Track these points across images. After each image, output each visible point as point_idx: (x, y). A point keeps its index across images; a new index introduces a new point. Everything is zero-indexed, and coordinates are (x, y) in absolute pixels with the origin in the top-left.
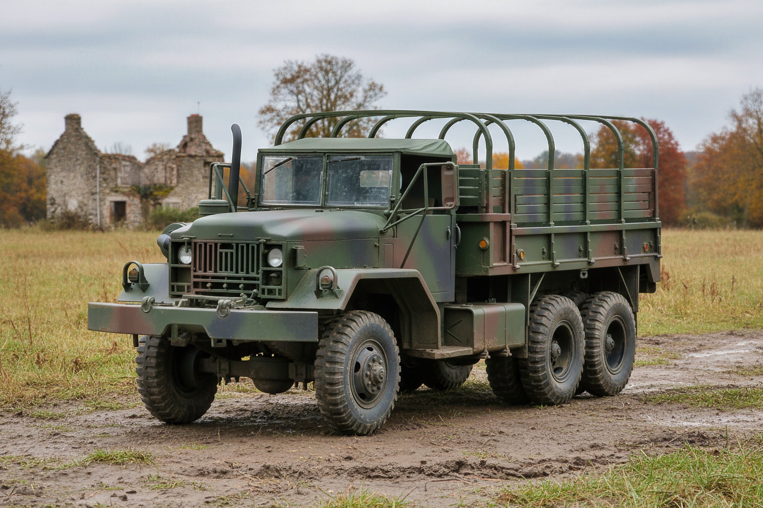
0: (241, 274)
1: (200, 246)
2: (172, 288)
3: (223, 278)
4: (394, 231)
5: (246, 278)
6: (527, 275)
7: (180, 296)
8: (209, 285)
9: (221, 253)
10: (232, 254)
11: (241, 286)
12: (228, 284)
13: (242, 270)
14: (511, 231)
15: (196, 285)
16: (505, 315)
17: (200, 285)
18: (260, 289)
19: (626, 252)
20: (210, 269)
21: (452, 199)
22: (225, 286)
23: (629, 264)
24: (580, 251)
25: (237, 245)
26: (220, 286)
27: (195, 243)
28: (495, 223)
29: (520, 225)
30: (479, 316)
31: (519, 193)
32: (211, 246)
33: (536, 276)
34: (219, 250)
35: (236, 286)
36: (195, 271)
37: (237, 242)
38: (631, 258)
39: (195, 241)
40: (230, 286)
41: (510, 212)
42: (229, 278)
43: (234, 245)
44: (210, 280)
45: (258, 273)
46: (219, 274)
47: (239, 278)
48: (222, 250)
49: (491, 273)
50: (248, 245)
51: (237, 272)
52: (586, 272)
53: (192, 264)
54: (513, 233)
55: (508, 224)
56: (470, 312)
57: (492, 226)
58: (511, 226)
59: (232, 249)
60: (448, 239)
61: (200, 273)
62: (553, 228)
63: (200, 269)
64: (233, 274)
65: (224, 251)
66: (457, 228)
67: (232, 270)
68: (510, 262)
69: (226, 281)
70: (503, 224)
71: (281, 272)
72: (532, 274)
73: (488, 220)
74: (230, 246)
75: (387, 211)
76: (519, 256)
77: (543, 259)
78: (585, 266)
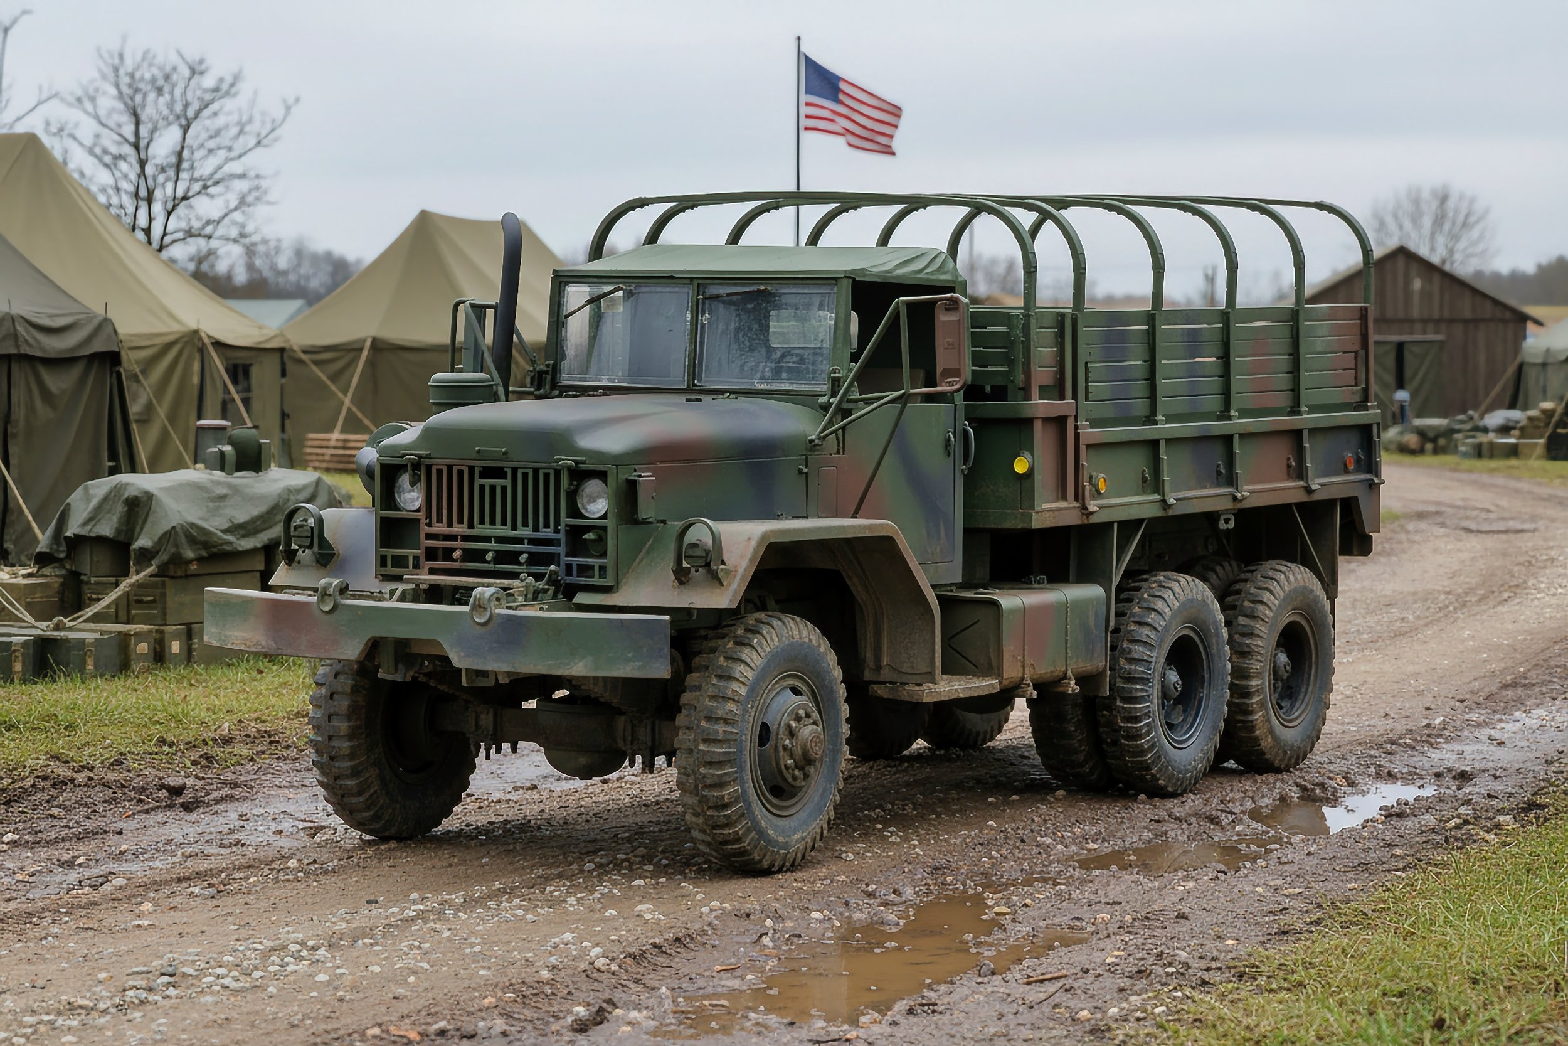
0: (523, 532)
1: (439, 472)
2: (383, 561)
3: (487, 539)
4: (838, 439)
5: (533, 541)
6: (1111, 524)
7: (399, 578)
8: (457, 554)
9: (482, 487)
10: (504, 488)
11: (523, 557)
12: (496, 552)
13: (525, 524)
14: (1077, 436)
15: (431, 554)
16: (1064, 608)
17: (440, 553)
18: (563, 564)
19: (1310, 474)
20: (460, 521)
21: (956, 373)
22: (490, 556)
23: (1316, 497)
24: (1219, 473)
25: (515, 471)
26: (478, 556)
27: (429, 468)
28: (1046, 420)
29: (1095, 423)
30: (1012, 611)
31: (1094, 357)
32: (461, 473)
33: (1128, 527)
34: (478, 481)
35: (513, 557)
36: (429, 525)
37: (515, 465)
38: (1322, 485)
39: (430, 461)
40: (501, 557)
41: (1075, 397)
42: (500, 540)
43: (509, 472)
44: (459, 543)
45: (557, 531)
46: (478, 530)
47: (519, 541)
48: (483, 481)
49: (1037, 523)
50: (536, 471)
51: (514, 528)
52: (1232, 517)
53: (424, 510)
54: (1083, 441)
55: (1071, 421)
56: (995, 604)
57: (1038, 426)
58: (1076, 427)
59: (505, 478)
60: (949, 454)
61: (440, 528)
62: (1164, 428)
63: (439, 520)
64: (506, 532)
65: (488, 482)
66: (966, 432)
67: (504, 523)
68: (1076, 499)
69: (493, 545)
70: (1059, 422)
71: (604, 529)
72: (1120, 523)
73: (1030, 416)
74: (499, 473)
75: (823, 400)
76: (1095, 487)
77: (1144, 492)
78: (1228, 504)
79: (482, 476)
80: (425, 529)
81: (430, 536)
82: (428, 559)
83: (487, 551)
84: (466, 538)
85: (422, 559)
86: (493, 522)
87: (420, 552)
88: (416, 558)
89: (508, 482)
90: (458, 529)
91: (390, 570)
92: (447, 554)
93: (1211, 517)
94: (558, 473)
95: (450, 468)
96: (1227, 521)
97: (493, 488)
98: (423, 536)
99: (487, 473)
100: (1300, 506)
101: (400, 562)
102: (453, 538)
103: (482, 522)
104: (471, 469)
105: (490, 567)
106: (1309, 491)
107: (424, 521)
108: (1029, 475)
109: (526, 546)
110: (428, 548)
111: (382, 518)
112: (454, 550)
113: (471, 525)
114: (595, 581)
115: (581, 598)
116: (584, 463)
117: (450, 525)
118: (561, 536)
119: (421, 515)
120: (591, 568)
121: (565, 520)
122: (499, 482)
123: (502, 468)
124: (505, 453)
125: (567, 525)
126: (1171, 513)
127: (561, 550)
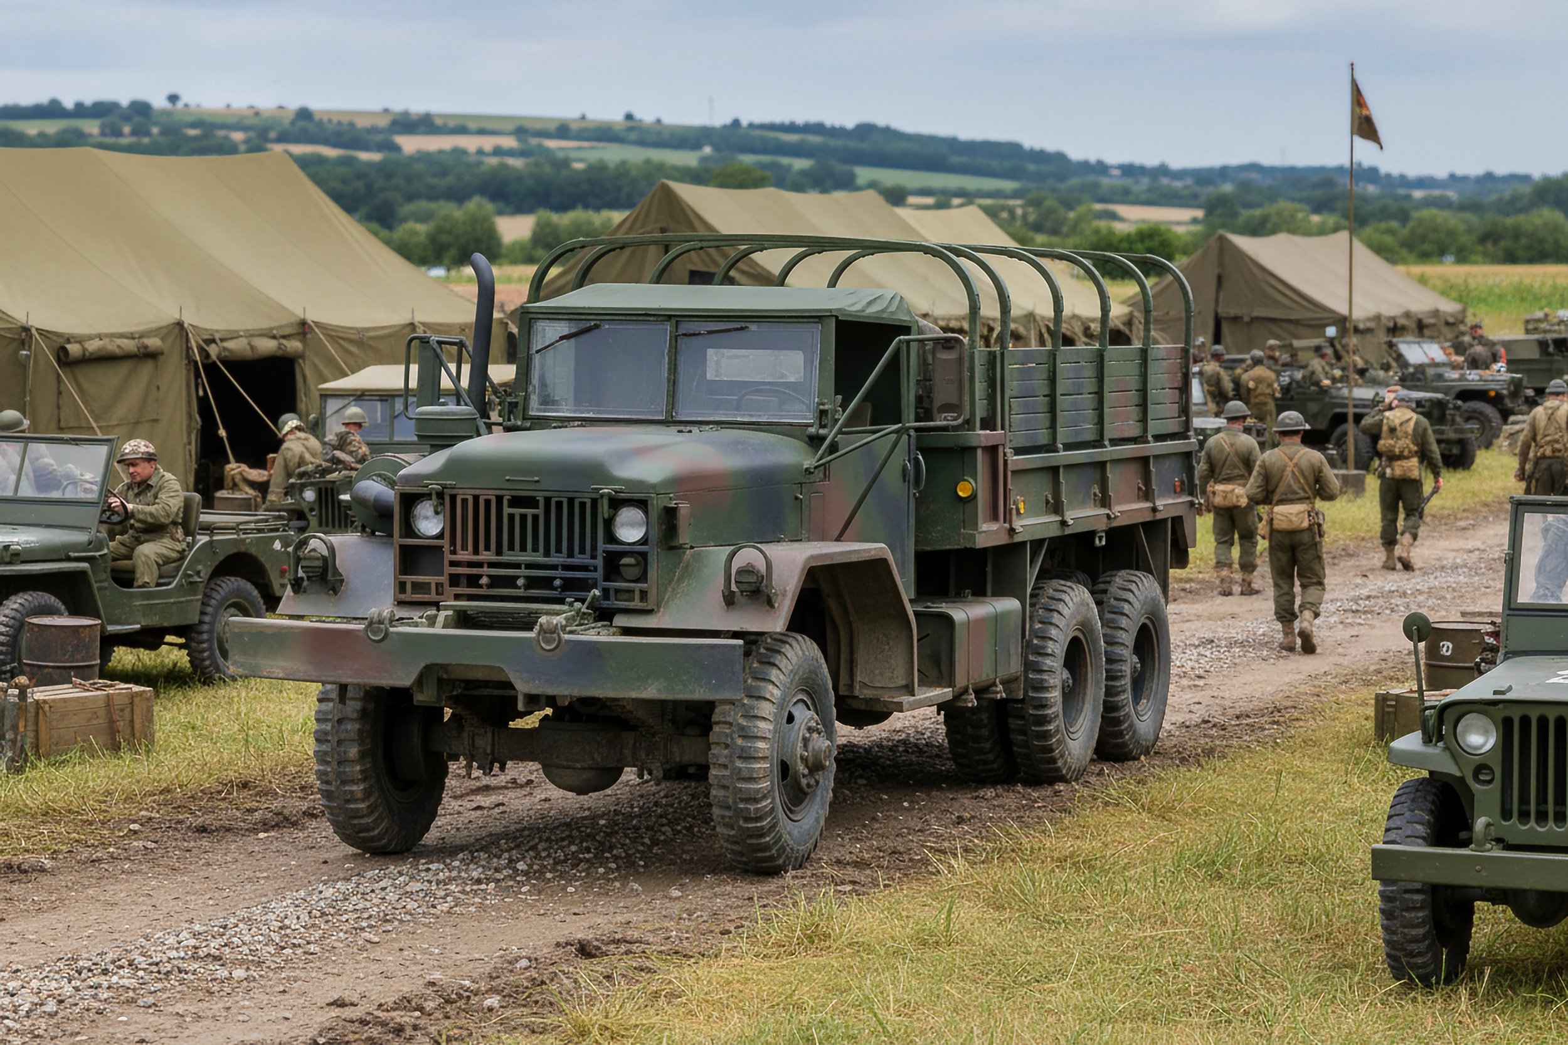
0: (556, 558)
2: (400, 589)
3: (517, 566)
4: (825, 467)
5: (567, 567)
6: (1026, 542)
8: (484, 581)
9: (511, 517)
10: (535, 518)
11: (557, 582)
12: (527, 578)
13: (559, 551)
14: (1005, 462)
15: (454, 580)
16: (994, 619)
17: (464, 581)
18: (600, 589)
19: (1155, 496)
20: (487, 549)
22: (520, 582)
23: (1158, 516)
25: (548, 500)
26: (510, 582)
27: (454, 497)
28: (985, 448)
29: (1018, 451)
30: (961, 624)
31: (1014, 393)
32: (488, 502)
33: (1037, 544)
34: (507, 510)
35: (546, 583)
36: (454, 552)
37: (547, 494)
38: (1162, 506)
39: (454, 492)
40: (532, 583)
41: (1003, 428)
42: (529, 566)
43: (541, 500)
44: (485, 570)
45: (594, 557)
47: (553, 567)
48: (512, 511)
49: (980, 543)
50: (571, 501)
51: (547, 554)
52: (1104, 534)
53: (446, 536)
54: (1010, 467)
55: (1001, 449)
56: (948, 618)
57: (979, 454)
58: (1005, 455)
59: (537, 507)
60: (905, 480)
61: (465, 556)
62: (1062, 455)
63: (464, 547)
64: (539, 558)
65: (518, 511)
66: (918, 460)
67: (535, 550)
68: (1005, 522)
69: (524, 571)
70: (992, 451)
71: (644, 555)
72: (1032, 542)
73: (974, 444)
74: (531, 502)
75: (812, 430)
76: (1018, 510)
77: (1048, 512)
78: (1102, 526)
79: (510, 506)
80: (448, 557)
81: (453, 564)
82: (451, 586)
83: (519, 577)
84: (491, 565)
85: (446, 585)
86: (523, 548)
87: (444, 579)
88: (438, 584)
89: (540, 512)
90: (485, 556)
91: (407, 597)
92: (473, 581)
93: (1091, 534)
94: (594, 502)
95: (476, 498)
96: (1100, 538)
97: (523, 517)
98: (446, 563)
99: (516, 502)
100: (1145, 525)
101: (419, 588)
102: (479, 565)
103: (511, 547)
104: (499, 499)
105: (520, 592)
106: (1154, 510)
107: (447, 549)
108: (973, 497)
109: (559, 572)
110: (451, 575)
111: (401, 546)
112: (481, 576)
113: (499, 552)
114: (636, 604)
115: (620, 621)
116: (624, 491)
117: (476, 552)
118: (599, 562)
119: (445, 543)
120: (631, 591)
122: (530, 512)
123: (534, 498)
124: (537, 482)
125: (605, 551)
126: (1068, 531)
127: (598, 575)
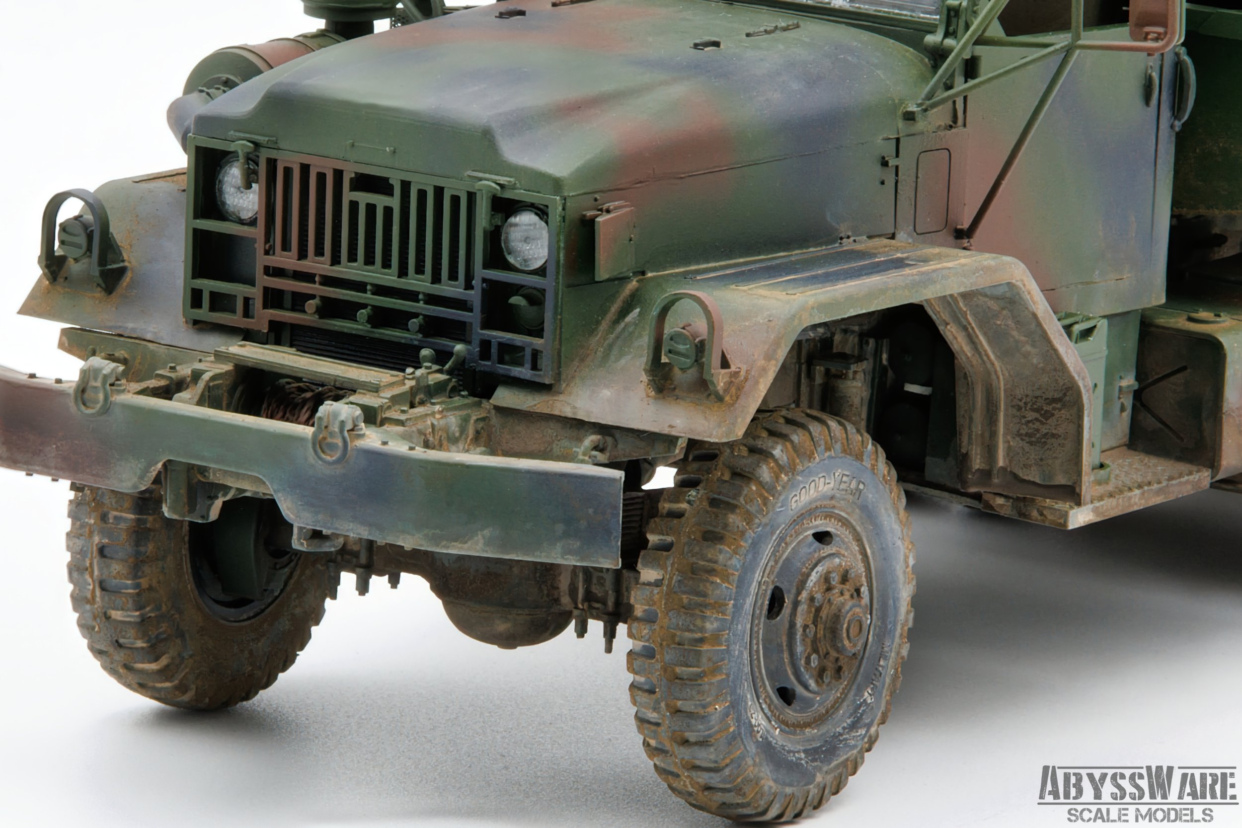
81: (269, 271)
82: (265, 306)
83: (362, 305)
84: (325, 280)
85: (258, 303)
86: (369, 260)
87: (256, 293)
88: (247, 300)
89: (395, 202)
91: (204, 313)
92: (298, 302)
94: (472, 198)
95: (305, 170)
97: (371, 209)
98: (260, 268)
99: (361, 182)
101: (220, 302)
102: (308, 277)
103: (352, 258)
104: (338, 174)
105: (365, 330)
107: (260, 246)
109: (420, 306)
110: (266, 290)
111: (195, 231)
112: (309, 296)
113: (336, 261)
114: (525, 372)
115: (504, 397)
116: (514, 187)
117: (303, 256)
118: (476, 296)
119: (258, 233)
120: (520, 350)
121: (480, 272)
122: (380, 201)
123: (386, 180)
124: (390, 154)
125: (484, 280)
127: (473, 318)
